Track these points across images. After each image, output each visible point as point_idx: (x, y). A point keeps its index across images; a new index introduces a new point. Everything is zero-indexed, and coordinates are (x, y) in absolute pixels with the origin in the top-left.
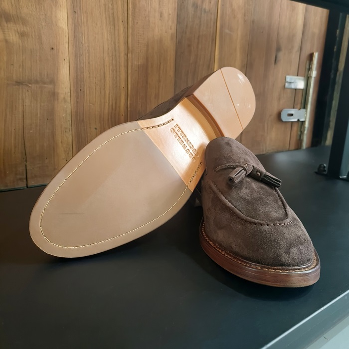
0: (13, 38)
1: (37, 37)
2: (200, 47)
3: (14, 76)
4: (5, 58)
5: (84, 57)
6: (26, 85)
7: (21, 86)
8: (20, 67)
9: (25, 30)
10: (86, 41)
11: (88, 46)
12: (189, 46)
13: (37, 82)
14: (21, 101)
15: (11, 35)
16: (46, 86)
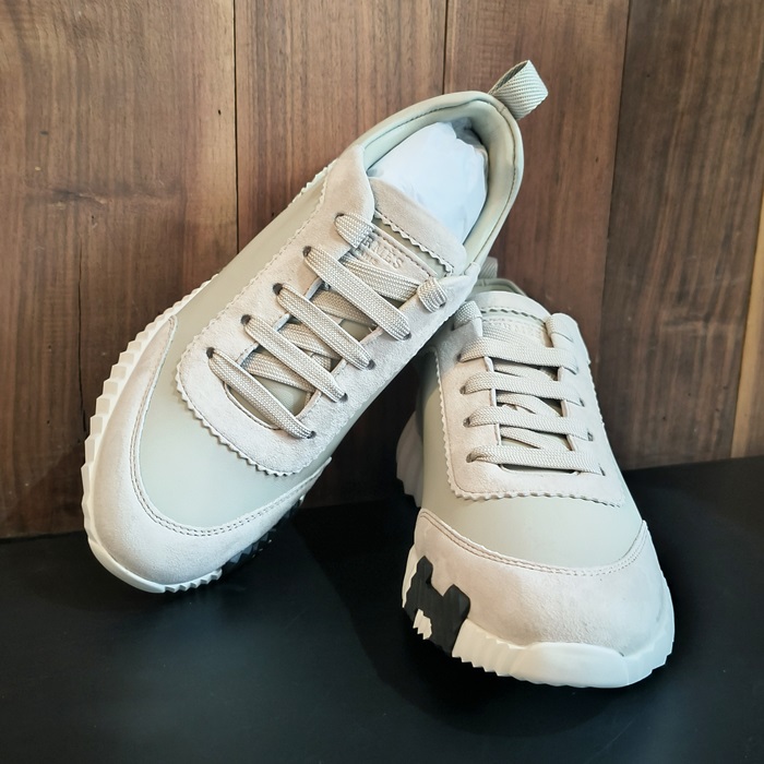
0: (49, 41)
1: (130, 39)
2: (720, 48)
3: (51, 170)
4: (22, 111)
5: (289, 99)
6: (90, 200)
7: (73, 203)
8: (70, 140)
9: (90, 14)
10: (298, 44)
11: (304, 63)
12: (677, 48)
13: (125, 190)
14: (71, 252)
15: (41, 33)
16: (154, 202)
